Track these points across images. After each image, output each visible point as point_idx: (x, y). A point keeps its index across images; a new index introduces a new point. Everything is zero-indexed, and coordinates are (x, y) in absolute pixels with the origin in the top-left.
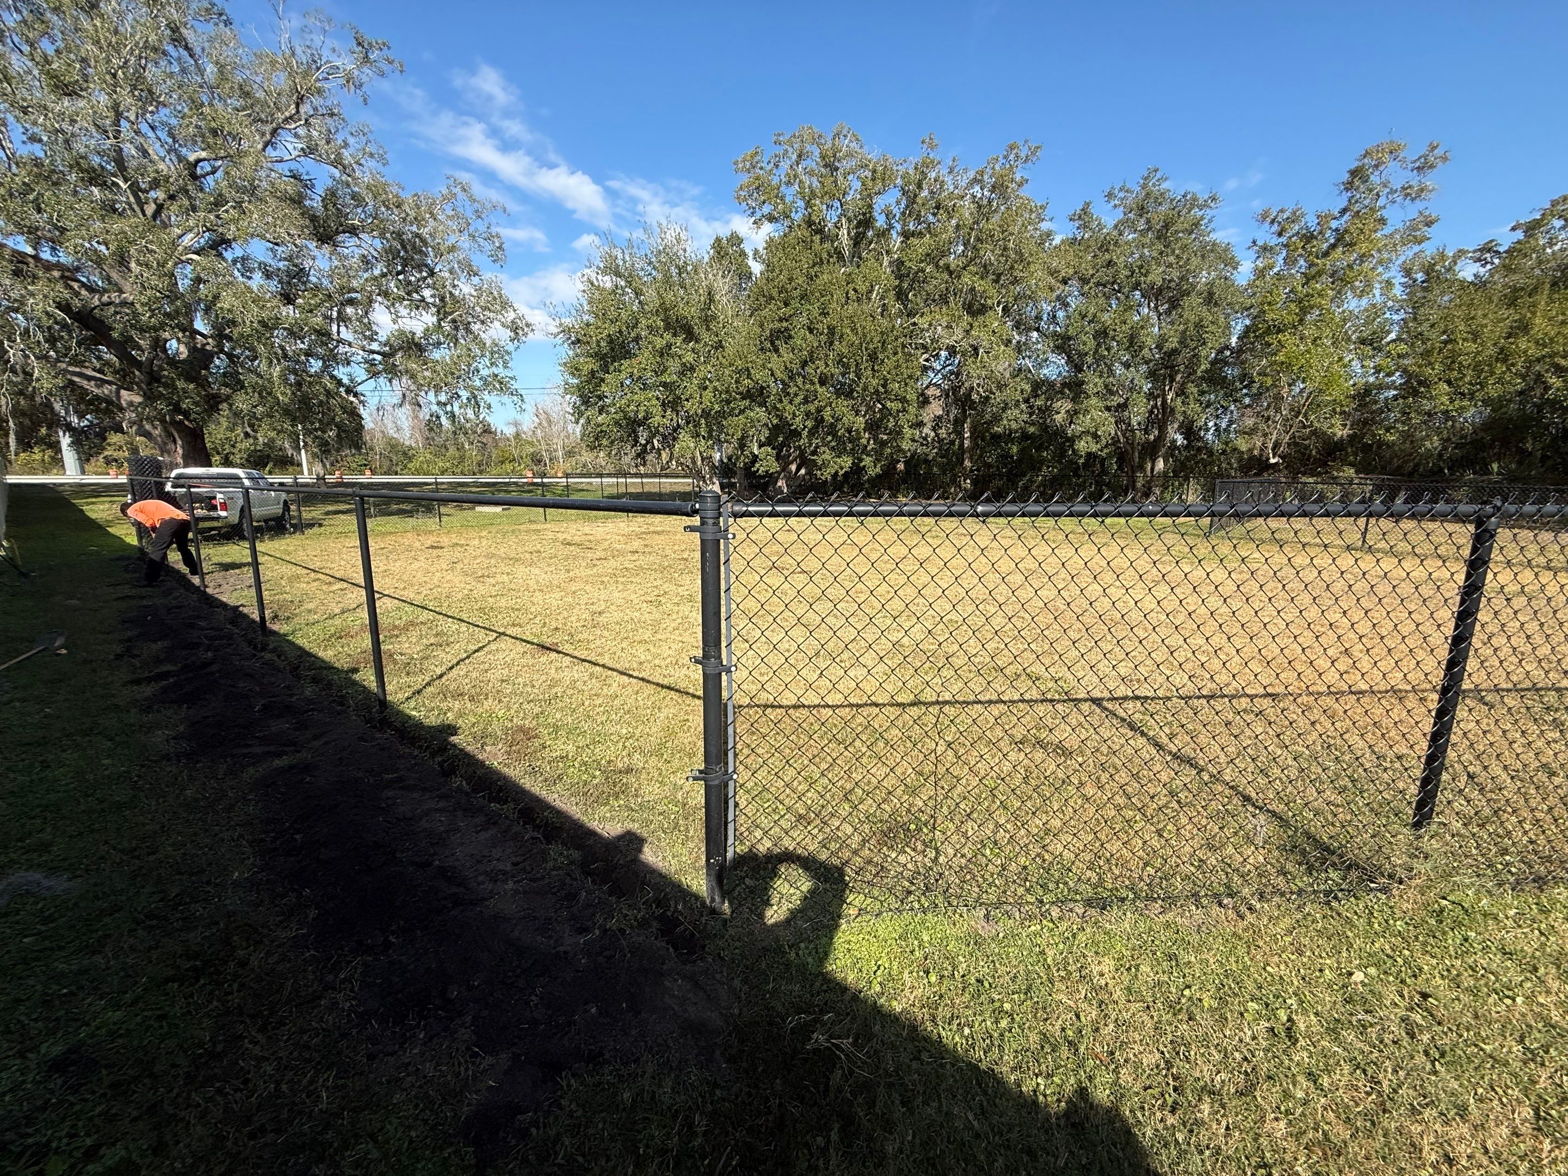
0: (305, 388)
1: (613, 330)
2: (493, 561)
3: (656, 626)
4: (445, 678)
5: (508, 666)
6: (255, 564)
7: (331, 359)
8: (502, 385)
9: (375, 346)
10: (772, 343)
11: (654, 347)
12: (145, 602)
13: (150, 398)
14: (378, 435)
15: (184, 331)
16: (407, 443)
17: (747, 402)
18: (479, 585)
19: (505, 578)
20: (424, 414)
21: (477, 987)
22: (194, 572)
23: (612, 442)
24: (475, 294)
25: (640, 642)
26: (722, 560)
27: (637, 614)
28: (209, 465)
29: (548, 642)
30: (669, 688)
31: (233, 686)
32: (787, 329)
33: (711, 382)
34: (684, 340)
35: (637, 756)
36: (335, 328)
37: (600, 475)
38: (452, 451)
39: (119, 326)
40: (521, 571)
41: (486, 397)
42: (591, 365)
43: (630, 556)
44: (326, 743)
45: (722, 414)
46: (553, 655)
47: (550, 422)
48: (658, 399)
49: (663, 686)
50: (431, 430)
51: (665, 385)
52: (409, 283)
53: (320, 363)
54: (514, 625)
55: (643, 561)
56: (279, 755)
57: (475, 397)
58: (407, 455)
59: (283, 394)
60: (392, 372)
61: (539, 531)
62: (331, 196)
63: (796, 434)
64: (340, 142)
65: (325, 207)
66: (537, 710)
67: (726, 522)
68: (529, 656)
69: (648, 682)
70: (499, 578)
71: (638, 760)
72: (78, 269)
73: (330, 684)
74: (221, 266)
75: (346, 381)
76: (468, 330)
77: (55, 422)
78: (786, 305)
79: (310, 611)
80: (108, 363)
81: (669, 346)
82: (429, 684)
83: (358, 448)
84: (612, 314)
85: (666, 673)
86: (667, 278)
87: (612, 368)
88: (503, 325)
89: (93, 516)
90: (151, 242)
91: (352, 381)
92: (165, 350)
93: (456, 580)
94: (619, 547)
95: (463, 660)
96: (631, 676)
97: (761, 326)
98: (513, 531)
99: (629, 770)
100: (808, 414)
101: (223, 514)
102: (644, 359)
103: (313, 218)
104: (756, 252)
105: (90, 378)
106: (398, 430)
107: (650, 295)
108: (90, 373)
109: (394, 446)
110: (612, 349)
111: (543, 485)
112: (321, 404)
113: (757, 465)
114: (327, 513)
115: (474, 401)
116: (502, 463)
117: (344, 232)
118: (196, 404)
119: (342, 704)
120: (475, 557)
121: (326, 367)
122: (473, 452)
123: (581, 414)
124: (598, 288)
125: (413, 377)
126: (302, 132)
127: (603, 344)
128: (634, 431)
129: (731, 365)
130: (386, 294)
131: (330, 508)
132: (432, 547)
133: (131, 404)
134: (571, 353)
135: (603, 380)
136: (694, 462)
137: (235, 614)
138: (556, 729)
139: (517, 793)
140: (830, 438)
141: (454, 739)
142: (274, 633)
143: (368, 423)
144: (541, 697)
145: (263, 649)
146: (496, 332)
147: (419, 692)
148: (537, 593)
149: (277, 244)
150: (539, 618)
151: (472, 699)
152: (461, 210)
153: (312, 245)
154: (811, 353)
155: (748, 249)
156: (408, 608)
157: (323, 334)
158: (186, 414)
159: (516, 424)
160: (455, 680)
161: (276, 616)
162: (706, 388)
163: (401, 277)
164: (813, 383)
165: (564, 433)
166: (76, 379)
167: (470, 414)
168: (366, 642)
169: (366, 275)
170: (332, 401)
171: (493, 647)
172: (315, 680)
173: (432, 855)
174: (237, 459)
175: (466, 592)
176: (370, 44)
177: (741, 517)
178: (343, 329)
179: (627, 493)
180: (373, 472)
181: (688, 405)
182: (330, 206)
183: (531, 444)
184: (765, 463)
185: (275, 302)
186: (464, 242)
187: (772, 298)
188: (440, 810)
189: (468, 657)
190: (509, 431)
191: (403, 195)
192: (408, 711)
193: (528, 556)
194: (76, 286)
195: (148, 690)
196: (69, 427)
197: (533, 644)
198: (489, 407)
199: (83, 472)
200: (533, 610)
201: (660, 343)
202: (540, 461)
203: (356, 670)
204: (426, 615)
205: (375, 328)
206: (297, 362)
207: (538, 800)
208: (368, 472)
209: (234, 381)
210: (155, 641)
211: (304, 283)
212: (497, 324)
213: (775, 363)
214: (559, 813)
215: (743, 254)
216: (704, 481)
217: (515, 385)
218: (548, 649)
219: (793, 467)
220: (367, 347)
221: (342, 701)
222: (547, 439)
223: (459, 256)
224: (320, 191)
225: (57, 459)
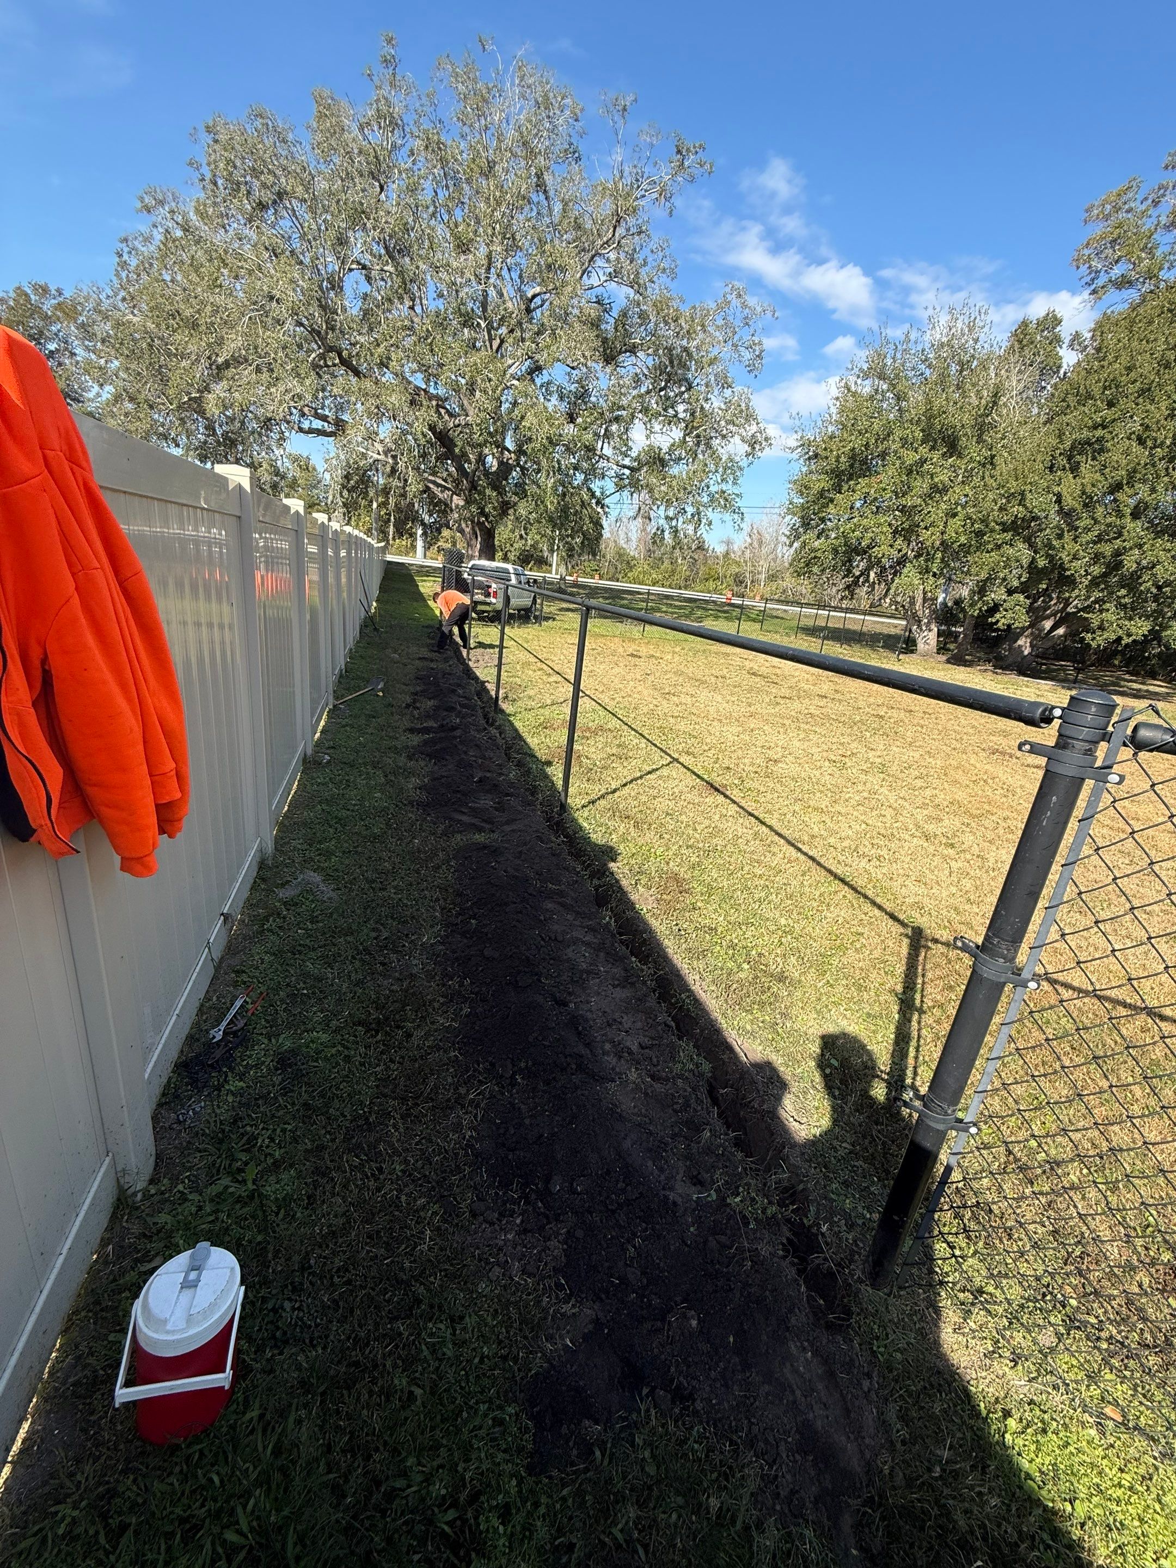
0: (567, 499)
1: (858, 443)
2: (681, 679)
3: (836, 795)
4: (617, 794)
5: (675, 798)
6: (501, 647)
7: (592, 473)
8: (725, 502)
9: (627, 462)
10: (1070, 459)
11: (903, 463)
12: (433, 665)
13: (468, 502)
14: (612, 545)
15: (498, 447)
16: (632, 554)
17: (1008, 536)
18: (664, 702)
19: (689, 700)
20: (652, 528)
21: (579, 1194)
22: (465, 647)
23: (823, 571)
24: (723, 407)
25: (815, 809)
27: (817, 773)
28: (493, 559)
29: (718, 781)
30: (843, 881)
31: (465, 753)
32: (1100, 440)
33: (964, 507)
34: (944, 455)
35: (793, 960)
36: (600, 443)
37: (801, 605)
38: (667, 563)
39: (460, 444)
40: (704, 695)
41: (710, 514)
42: (821, 483)
43: (816, 701)
44: (513, 831)
45: (966, 549)
46: (720, 798)
47: (761, 543)
48: (890, 525)
49: (836, 876)
50: (655, 542)
51: (903, 509)
52: (668, 398)
53: (583, 476)
54: (688, 753)
55: (832, 709)
56: (480, 830)
57: (699, 514)
58: (629, 564)
59: (552, 503)
60: (635, 486)
61: (728, 655)
62: (623, 317)
63: (1071, 582)
64: (640, 261)
65: (616, 328)
66: (694, 859)
68: (696, 792)
69: (819, 864)
70: (683, 699)
71: (793, 968)
72: (446, 399)
73: (529, 772)
74: (530, 389)
75: (598, 494)
76: (709, 446)
77: (416, 518)
78: (1111, 404)
79: (530, 697)
80: (450, 475)
81: (923, 461)
82: (603, 797)
83: (594, 555)
84: (863, 424)
85: (841, 858)
86: (943, 378)
87: (845, 487)
88: (743, 440)
89: (423, 591)
90: (491, 371)
91: (602, 493)
92: (484, 464)
93: (645, 692)
94: (806, 687)
95: (636, 779)
96: (799, 850)
97: (1060, 435)
98: (704, 651)
99: (781, 978)
100: (1097, 558)
101: (494, 600)
102: (888, 476)
103: (605, 340)
104: (1077, 336)
105: (438, 485)
106: (628, 540)
107: (916, 398)
108: (440, 481)
109: (620, 554)
110: (852, 466)
111: (741, 607)
112: (576, 513)
113: (998, 616)
114: (561, 610)
115: (697, 518)
116: (707, 580)
117: (626, 352)
118: (494, 508)
119: (532, 794)
120: (666, 672)
121: (586, 480)
122: (683, 566)
123: (797, 537)
124: (854, 394)
125: (651, 491)
126: (612, 256)
127: (843, 459)
128: (850, 561)
129: (1000, 486)
130: (646, 410)
131: (565, 605)
132: (632, 655)
133: (457, 506)
134: (804, 469)
135: (832, 500)
136: (912, 603)
137: (481, 687)
138: (710, 890)
139: (659, 956)
140: (1123, 592)
141: (612, 865)
142: (502, 711)
143: (606, 534)
144: (701, 845)
145: (492, 725)
146: (736, 447)
147: (593, 802)
148: (715, 723)
149: (573, 368)
150: (713, 751)
151: (636, 825)
152: (730, 318)
153: (598, 367)
154: (1131, 474)
155: (1065, 331)
156: (602, 712)
157: (590, 449)
158: (487, 517)
159: (728, 543)
160: (626, 799)
161: (507, 697)
162: (955, 515)
163: (662, 393)
164: (1120, 515)
165: (771, 557)
166: (431, 486)
167: (690, 529)
168: (562, 737)
169: (635, 392)
170: (585, 511)
171: (665, 772)
172: (520, 764)
173: (570, 994)
174: (511, 556)
175: (651, 706)
176: (688, 150)
178: (606, 445)
179: (826, 628)
181: (925, 534)
182: (620, 328)
183: (738, 564)
184: (1010, 614)
185: (562, 421)
186: (726, 351)
187: (1090, 396)
188: (588, 944)
189: (641, 777)
190: (720, 549)
191: (682, 308)
192: (581, 821)
193: (713, 680)
194: (443, 411)
195: (416, 740)
196: (423, 523)
197: (702, 779)
198: (710, 524)
199: (425, 557)
200: (708, 740)
201: (911, 457)
202: (741, 582)
203: (549, 763)
204: (615, 723)
205: (630, 443)
206: (567, 475)
207: (677, 975)
208: (597, 577)
209: (521, 491)
210: (430, 699)
211: (586, 403)
212: (737, 438)
213: (1069, 488)
214: (697, 1002)
215: (1057, 340)
216: (919, 626)
217: (739, 503)
218: (717, 790)
219: (1048, 624)
220: (621, 462)
221: (534, 791)
222: (754, 560)
223: (718, 368)
224: (615, 313)
225: (414, 547)
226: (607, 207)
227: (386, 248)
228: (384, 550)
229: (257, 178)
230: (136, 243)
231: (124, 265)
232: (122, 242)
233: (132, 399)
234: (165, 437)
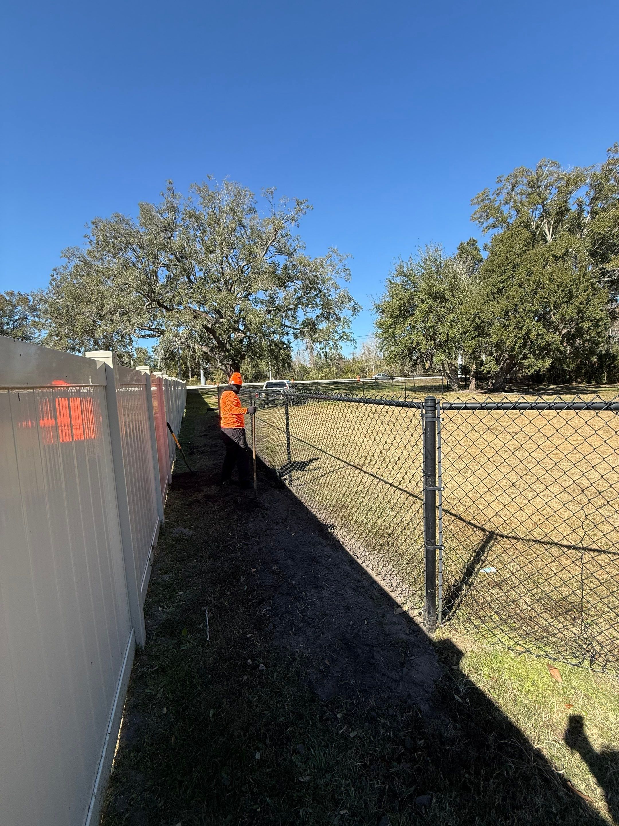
0: (272, 347)
1: (401, 303)
7: (282, 334)
8: (345, 336)
9: (297, 326)
11: (423, 309)
14: (297, 363)
15: (236, 330)
16: (308, 366)
20: (315, 353)
23: (399, 360)
24: (337, 297)
26: (437, 432)
29: (359, 463)
32: (504, 287)
34: (439, 303)
36: (284, 321)
37: (393, 377)
38: (326, 368)
41: (340, 343)
42: (388, 322)
46: (360, 471)
47: (369, 352)
48: (424, 335)
50: (317, 360)
52: (312, 297)
53: (278, 336)
57: (336, 344)
58: (308, 371)
60: (303, 336)
62: (286, 268)
64: (289, 245)
65: (283, 272)
67: (439, 412)
75: (286, 342)
76: (334, 314)
77: (200, 367)
78: (503, 273)
81: (431, 307)
83: (289, 370)
84: (401, 295)
87: (400, 322)
88: (349, 309)
89: (207, 401)
90: (229, 300)
91: (288, 342)
92: (230, 338)
102: (417, 316)
103: (279, 278)
104: (485, 246)
106: (305, 361)
107: (421, 282)
109: (303, 368)
110: (401, 313)
113: (483, 368)
115: (335, 346)
116: (346, 373)
117: (289, 281)
121: (280, 338)
122: (334, 368)
123: (383, 347)
124: (394, 284)
125: (311, 337)
126: (276, 245)
127: (395, 311)
128: (411, 353)
130: (302, 304)
134: (379, 317)
135: (395, 329)
136: (443, 368)
143: (294, 359)
146: (346, 313)
153: (278, 289)
155: (480, 245)
159: (353, 354)
165: (375, 357)
176: (301, 203)
177: (447, 409)
178: (287, 320)
180: (295, 380)
181: (441, 337)
183: (360, 363)
184: (488, 367)
185: (264, 314)
186: (334, 275)
190: (350, 358)
191: (311, 261)
196: (203, 368)
197: (351, 465)
198: (341, 348)
199: (206, 384)
201: (426, 306)
202: (364, 371)
205: (298, 319)
206: (270, 336)
208: (292, 380)
212: (346, 309)
215: (477, 249)
217: (352, 337)
218: (358, 468)
220: (295, 327)
222: (367, 360)
223: (332, 282)
224: (281, 266)
225: (200, 380)
226: (271, 228)
227: (176, 256)
228: (186, 384)
229: (117, 239)
230: (60, 270)
231: (54, 280)
232: (53, 270)
233: (57, 335)
234: (73, 349)
